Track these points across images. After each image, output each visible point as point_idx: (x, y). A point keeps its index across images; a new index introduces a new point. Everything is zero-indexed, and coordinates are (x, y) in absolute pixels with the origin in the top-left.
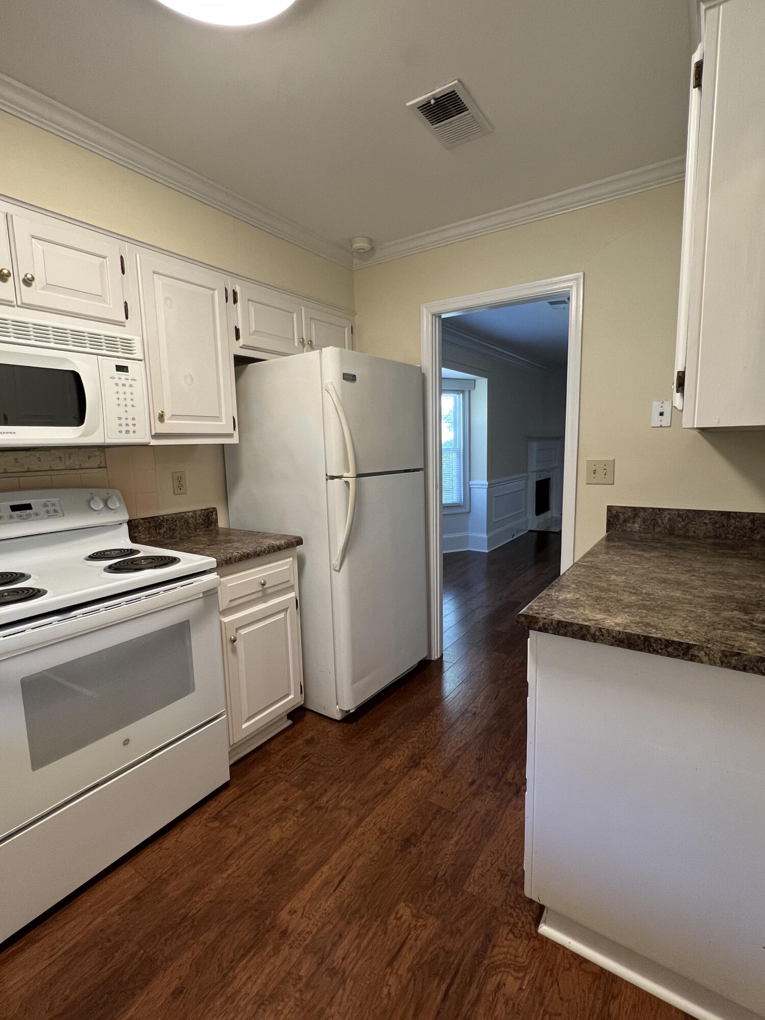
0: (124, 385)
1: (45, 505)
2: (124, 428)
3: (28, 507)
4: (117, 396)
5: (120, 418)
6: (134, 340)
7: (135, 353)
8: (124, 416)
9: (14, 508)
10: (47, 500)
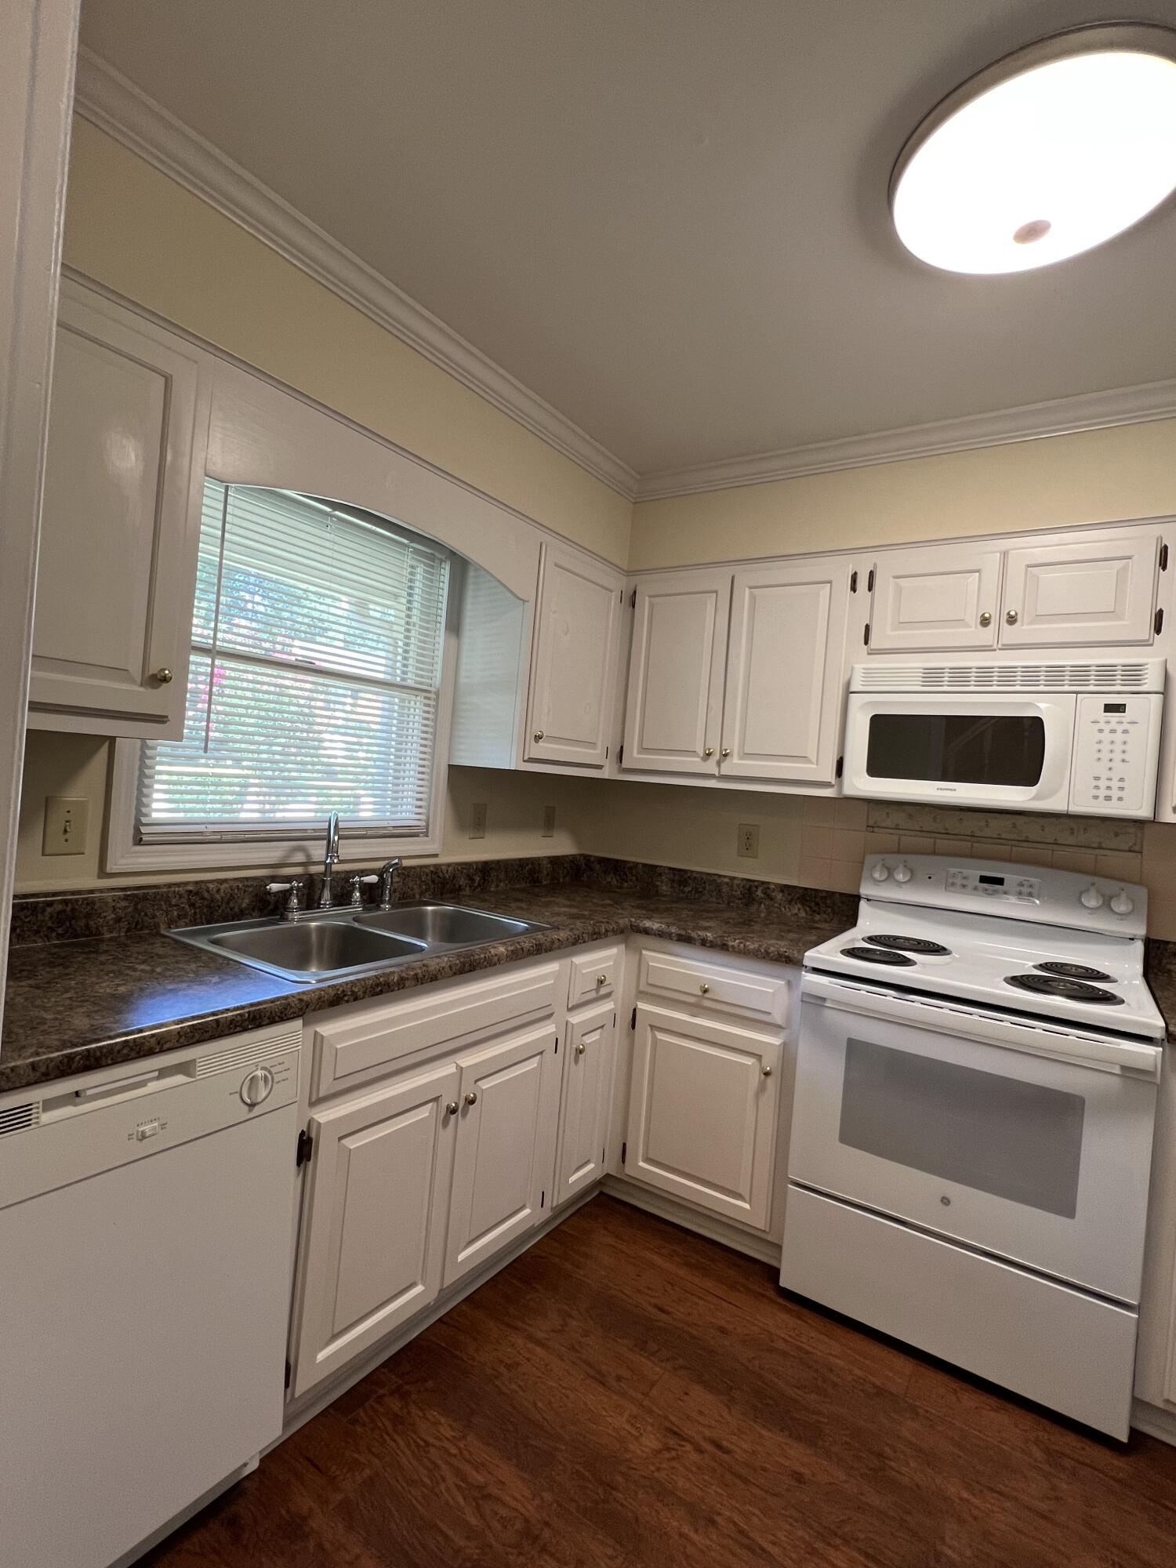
0: (1113, 731)
1: (1021, 885)
2: (1102, 793)
3: (1000, 881)
4: (1099, 746)
5: (1097, 778)
6: (1146, 664)
7: (1146, 683)
8: (1105, 775)
9: (984, 879)
10: (1025, 878)
